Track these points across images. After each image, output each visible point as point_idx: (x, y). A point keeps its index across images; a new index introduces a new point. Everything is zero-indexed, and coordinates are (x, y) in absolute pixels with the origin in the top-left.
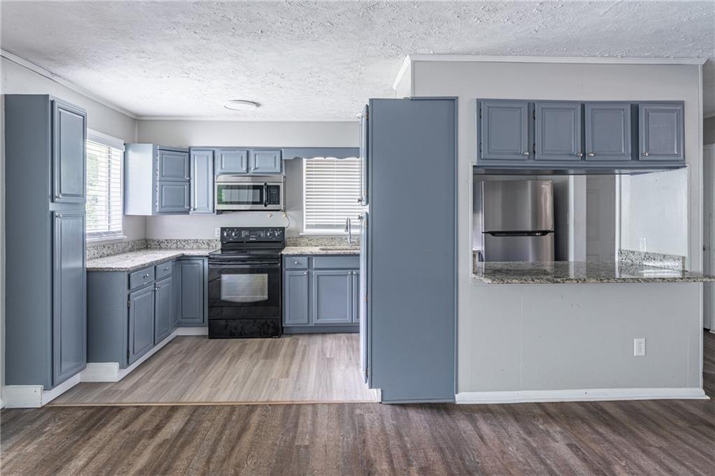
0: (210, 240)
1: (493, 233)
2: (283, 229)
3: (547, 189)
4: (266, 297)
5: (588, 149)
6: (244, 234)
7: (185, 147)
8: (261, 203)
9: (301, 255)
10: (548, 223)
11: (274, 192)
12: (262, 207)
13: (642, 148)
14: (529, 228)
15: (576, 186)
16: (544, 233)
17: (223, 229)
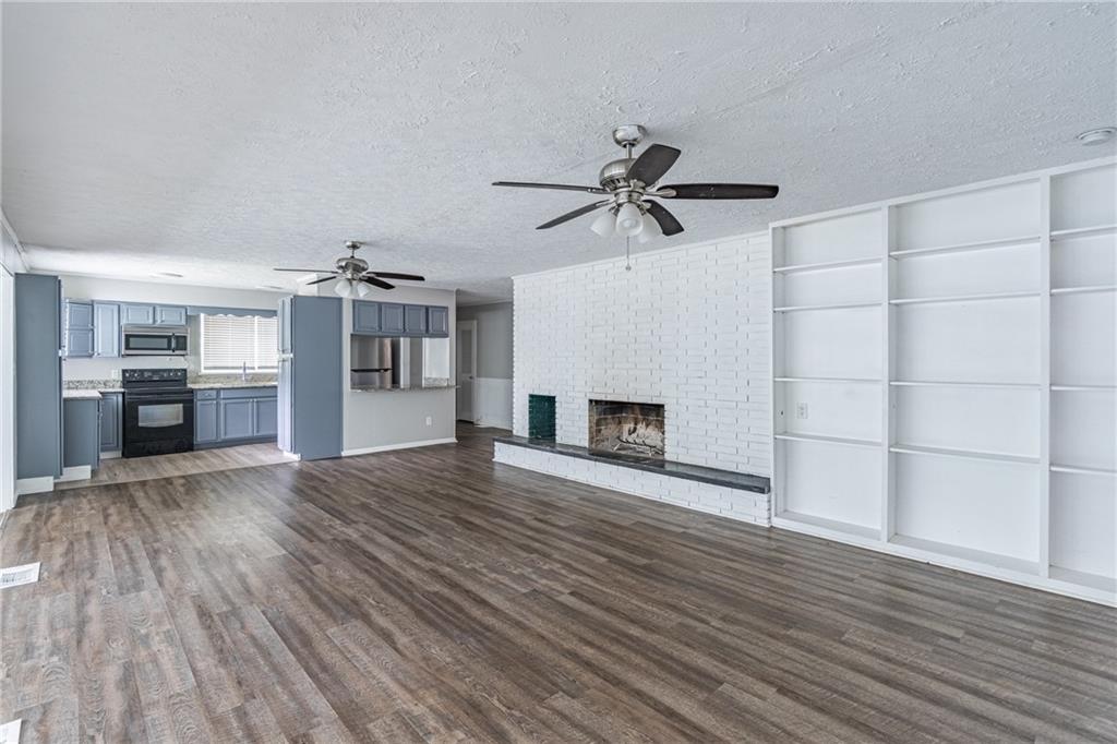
0: (107, 381)
1: (355, 371)
2: (185, 370)
3: (388, 342)
4: (181, 421)
5: (407, 327)
6: (146, 375)
7: (87, 300)
8: (169, 348)
9: (212, 389)
10: (388, 364)
11: (182, 340)
12: (170, 352)
13: (430, 328)
14: (377, 367)
15: (404, 343)
16: (386, 370)
17: (124, 371)
